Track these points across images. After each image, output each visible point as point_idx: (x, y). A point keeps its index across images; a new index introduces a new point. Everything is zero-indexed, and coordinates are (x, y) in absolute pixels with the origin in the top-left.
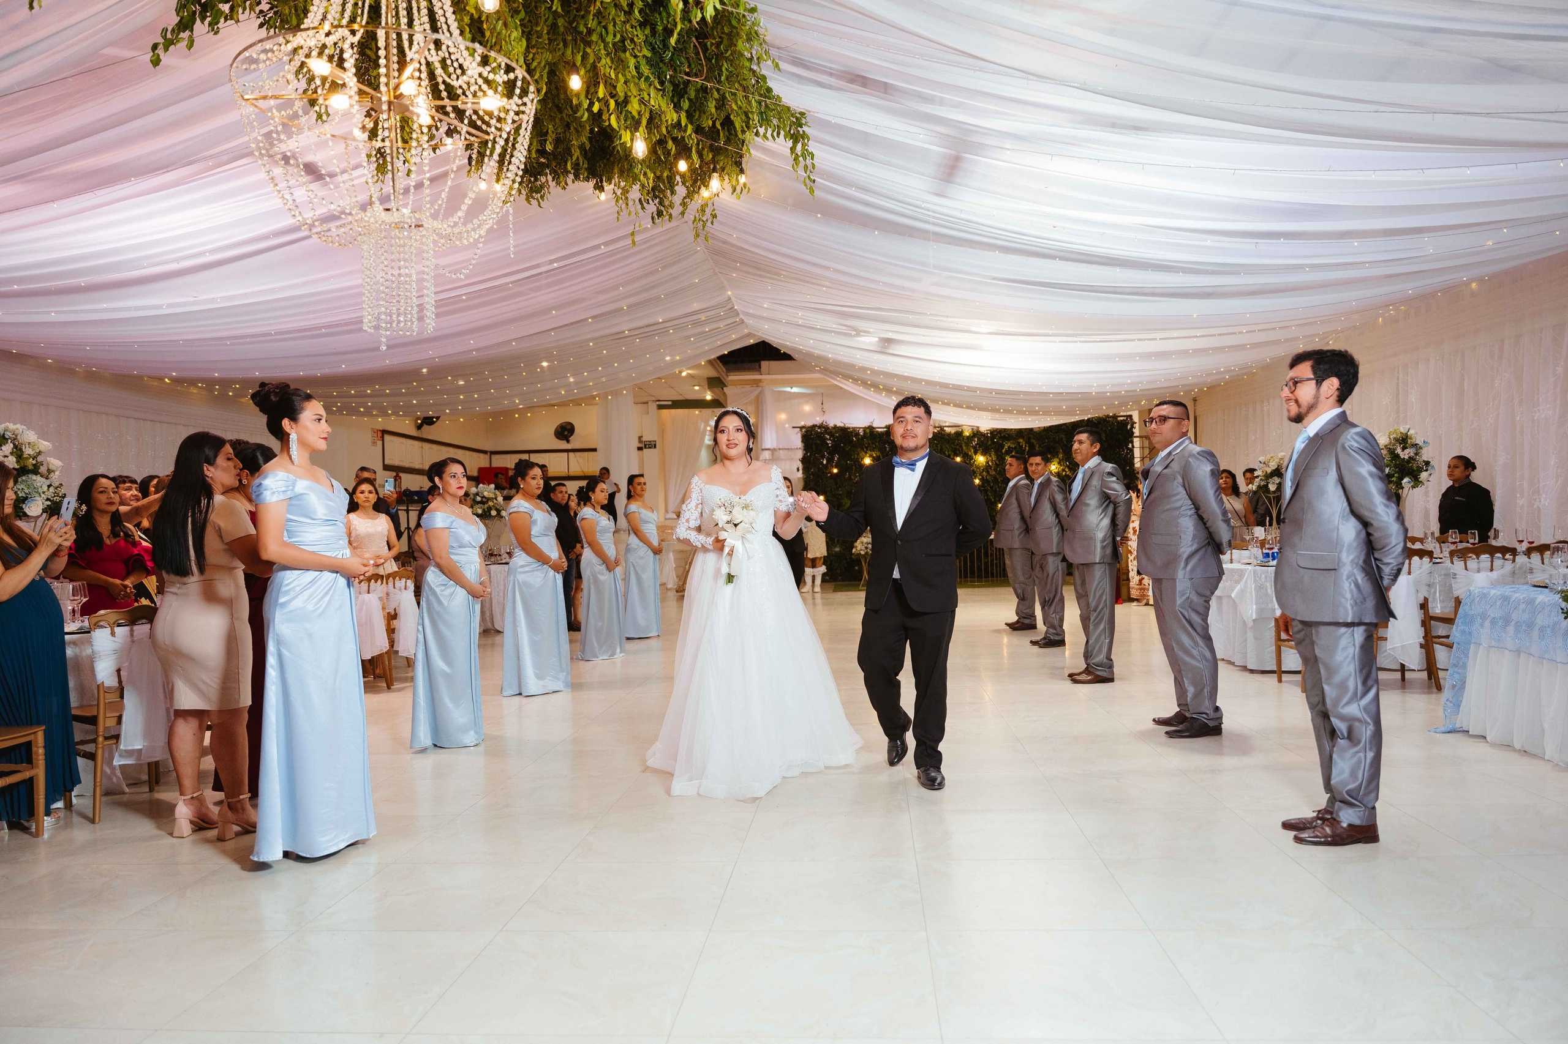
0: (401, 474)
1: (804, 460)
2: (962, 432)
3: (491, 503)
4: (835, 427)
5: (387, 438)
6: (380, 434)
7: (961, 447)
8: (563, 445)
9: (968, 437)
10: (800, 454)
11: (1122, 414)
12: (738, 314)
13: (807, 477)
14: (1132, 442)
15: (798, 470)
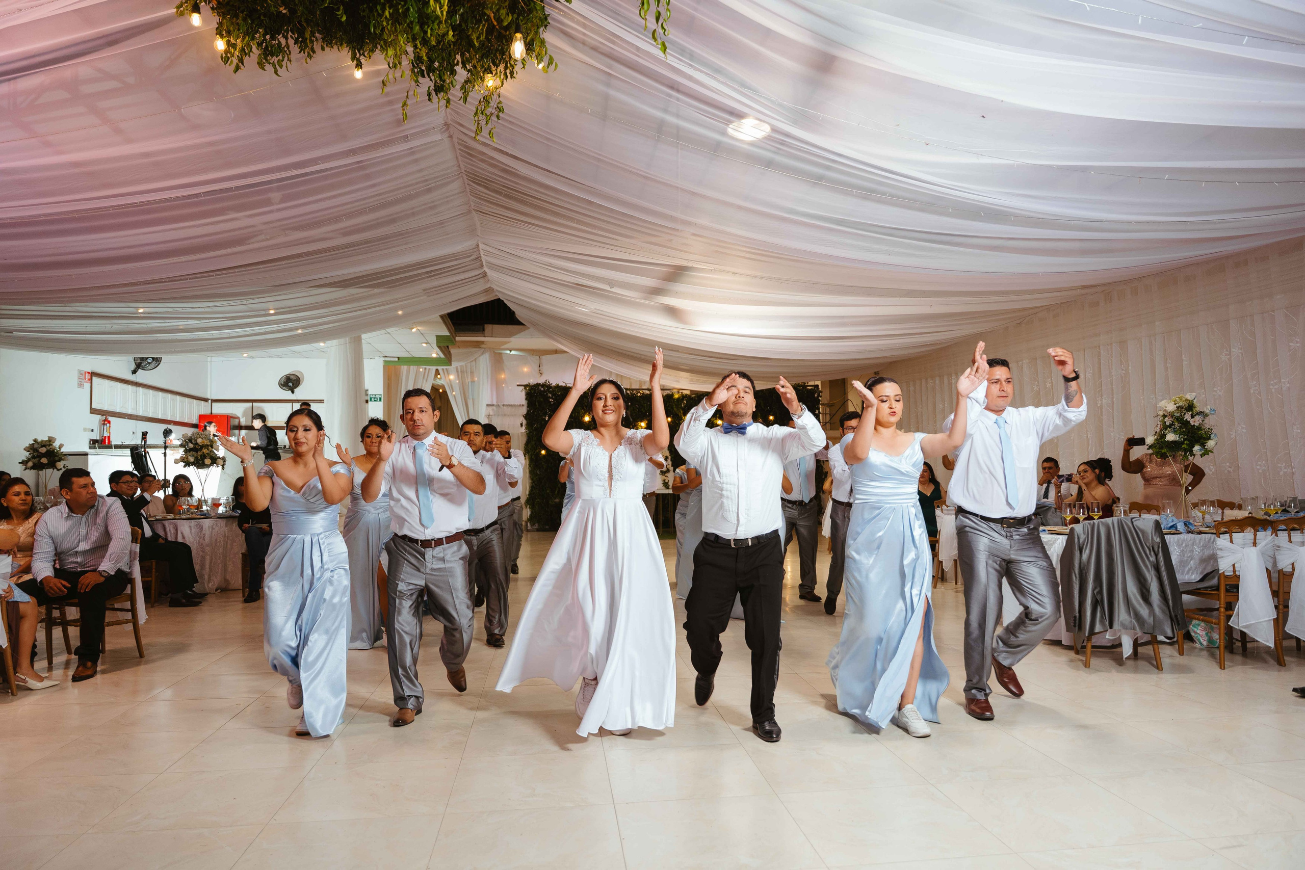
0: (110, 418)
1: (526, 417)
2: (672, 395)
3: (205, 451)
4: (558, 386)
5: (94, 379)
6: (88, 376)
7: (673, 408)
8: (287, 395)
9: (678, 399)
10: (524, 410)
11: (810, 384)
12: (482, 266)
13: (530, 433)
14: (819, 409)
15: (522, 425)
